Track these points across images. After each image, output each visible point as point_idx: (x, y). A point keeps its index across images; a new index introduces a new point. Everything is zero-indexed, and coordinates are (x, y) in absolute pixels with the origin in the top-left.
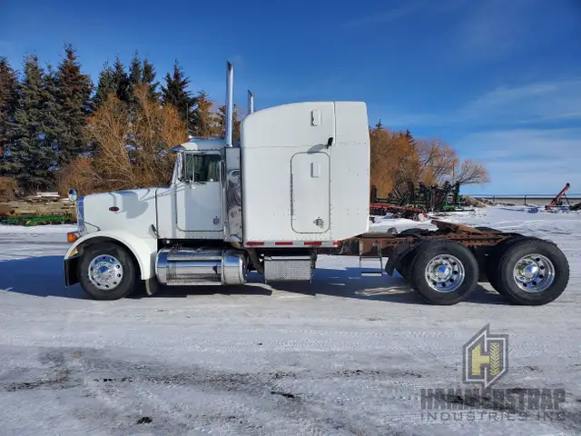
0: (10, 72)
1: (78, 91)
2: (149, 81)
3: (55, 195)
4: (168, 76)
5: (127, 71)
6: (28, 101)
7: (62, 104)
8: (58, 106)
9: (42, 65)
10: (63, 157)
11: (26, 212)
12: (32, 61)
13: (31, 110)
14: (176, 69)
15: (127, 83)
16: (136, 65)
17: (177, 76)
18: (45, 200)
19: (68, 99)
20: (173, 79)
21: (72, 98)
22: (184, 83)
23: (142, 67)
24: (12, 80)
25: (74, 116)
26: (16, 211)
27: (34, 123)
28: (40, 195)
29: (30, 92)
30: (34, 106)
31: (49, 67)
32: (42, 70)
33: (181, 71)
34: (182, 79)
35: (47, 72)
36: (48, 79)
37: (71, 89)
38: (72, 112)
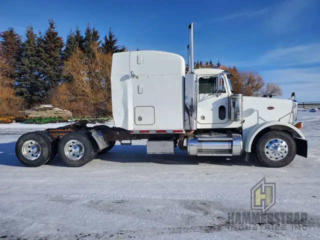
0: (17, 36)
1: (57, 46)
2: (96, 40)
3: (50, 106)
4: (106, 37)
5: (83, 35)
6: (29, 53)
7: (49, 54)
8: (47, 55)
9: (36, 32)
10: (50, 85)
11: (36, 116)
12: (30, 30)
13: (31, 58)
14: (110, 33)
15: (84, 42)
16: (88, 31)
17: (111, 37)
18: (45, 109)
19: (52, 51)
20: (108, 39)
21: (54, 50)
22: (115, 41)
23: (92, 32)
24: (18, 42)
25: (55, 61)
26: (30, 116)
27: (34, 66)
28: (42, 106)
29: (30, 47)
30: (32, 56)
31: (40, 33)
32: (36, 35)
33: (113, 34)
34: (113, 39)
35: (39, 36)
36: (39, 40)
37: (53, 46)
38: (55, 58)
